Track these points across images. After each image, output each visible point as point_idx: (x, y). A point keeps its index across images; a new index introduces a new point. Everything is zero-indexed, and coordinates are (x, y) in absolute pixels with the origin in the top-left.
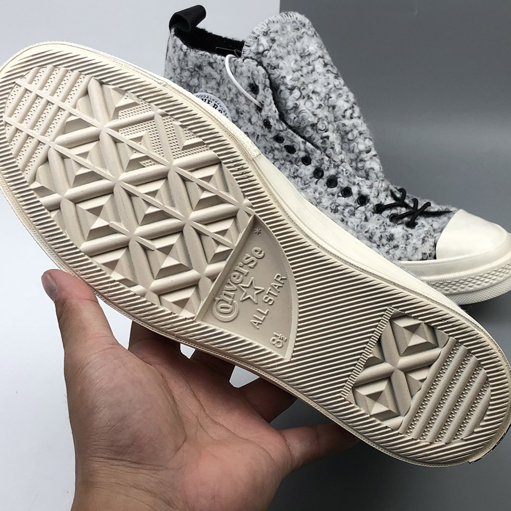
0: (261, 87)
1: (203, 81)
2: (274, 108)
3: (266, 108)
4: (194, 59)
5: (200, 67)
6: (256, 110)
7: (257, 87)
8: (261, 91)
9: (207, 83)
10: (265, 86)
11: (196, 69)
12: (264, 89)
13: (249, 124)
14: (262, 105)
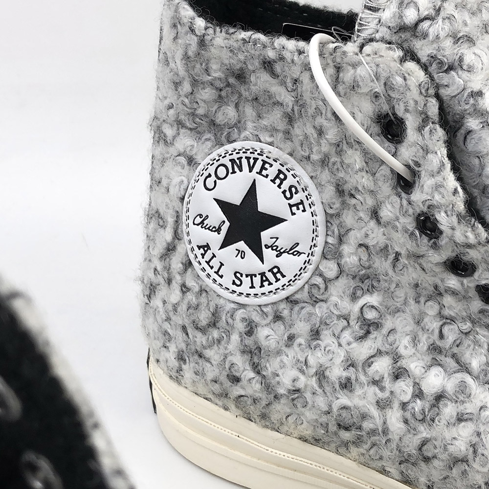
0: (411, 122)
1: (249, 111)
2: (451, 182)
3: (427, 182)
4: (225, 55)
5: (241, 76)
6: (394, 188)
7: (401, 122)
8: (411, 134)
9: (259, 116)
10: (426, 120)
11: (232, 80)
12: (420, 129)
13: (373, 224)
14: (415, 174)
